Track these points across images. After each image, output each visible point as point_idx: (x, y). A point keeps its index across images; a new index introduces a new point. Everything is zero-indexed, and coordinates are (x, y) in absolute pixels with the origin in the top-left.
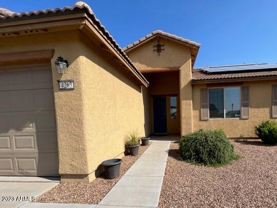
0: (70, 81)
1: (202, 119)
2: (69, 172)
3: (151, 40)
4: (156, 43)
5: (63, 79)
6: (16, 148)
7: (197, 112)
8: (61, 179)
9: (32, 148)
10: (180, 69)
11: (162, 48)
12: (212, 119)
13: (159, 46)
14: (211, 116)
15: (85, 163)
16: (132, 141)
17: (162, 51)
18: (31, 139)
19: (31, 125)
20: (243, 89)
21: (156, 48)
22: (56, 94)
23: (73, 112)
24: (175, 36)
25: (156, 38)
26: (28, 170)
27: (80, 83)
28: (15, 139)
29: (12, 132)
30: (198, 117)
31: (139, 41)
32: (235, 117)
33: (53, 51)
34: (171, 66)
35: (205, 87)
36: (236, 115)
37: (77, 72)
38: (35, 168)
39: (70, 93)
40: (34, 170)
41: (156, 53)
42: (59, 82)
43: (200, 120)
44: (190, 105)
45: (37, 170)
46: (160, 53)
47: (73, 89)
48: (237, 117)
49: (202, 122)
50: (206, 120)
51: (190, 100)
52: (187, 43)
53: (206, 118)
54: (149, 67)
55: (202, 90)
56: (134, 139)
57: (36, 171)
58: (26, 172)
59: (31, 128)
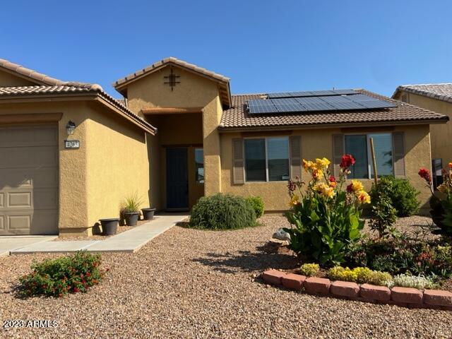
0: (76, 141)
1: (235, 182)
2: (69, 225)
3: (161, 69)
4: (168, 74)
5: (69, 139)
6: (10, 205)
7: (228, 172)
8: (60, 234)
9: (27, 204)
10: (203, 110)
11: (177, 80)
12: (249, 183)
13: (172, 77)
14: (248, 179)
15: (85, 217)
16: (130, 207)
17: (177, 85)
18: (27, 196)
19: (29, 181)
20: (292, 140)
21: (168, 80)
22: (61, 152)
23: (76, 169)
24: (194, 66)
25: (168, 67)
26: (22, 228)
27: (84, 143)
28: (10, 196)
29: (7, 189)
30: (229, 180)
31: (144, 70)
32: (282, 180)
33: (62, 114)
34: (189, 106)
35: (239, 137)
36: (283, 178)
37: (82, 134)
38: (29, 226)
39: (75, 151)
40: (27, 228)
41: (168, 87)
42: (65, 141)
43: (233, 184)
44: (218, 162)
45: (31, 228)
46: (174, 87)
47: (78, 148)
48: (285, 180)
49: (235, 187)
50: (242, 185)
51: (217, 154)
52: (211, 76)
53: (240, 182)
54: (157, 106)
55: (234, 141)
56: (132, 205)
57: (29, 229)
58: (19, 231)
59: (28, 185)
